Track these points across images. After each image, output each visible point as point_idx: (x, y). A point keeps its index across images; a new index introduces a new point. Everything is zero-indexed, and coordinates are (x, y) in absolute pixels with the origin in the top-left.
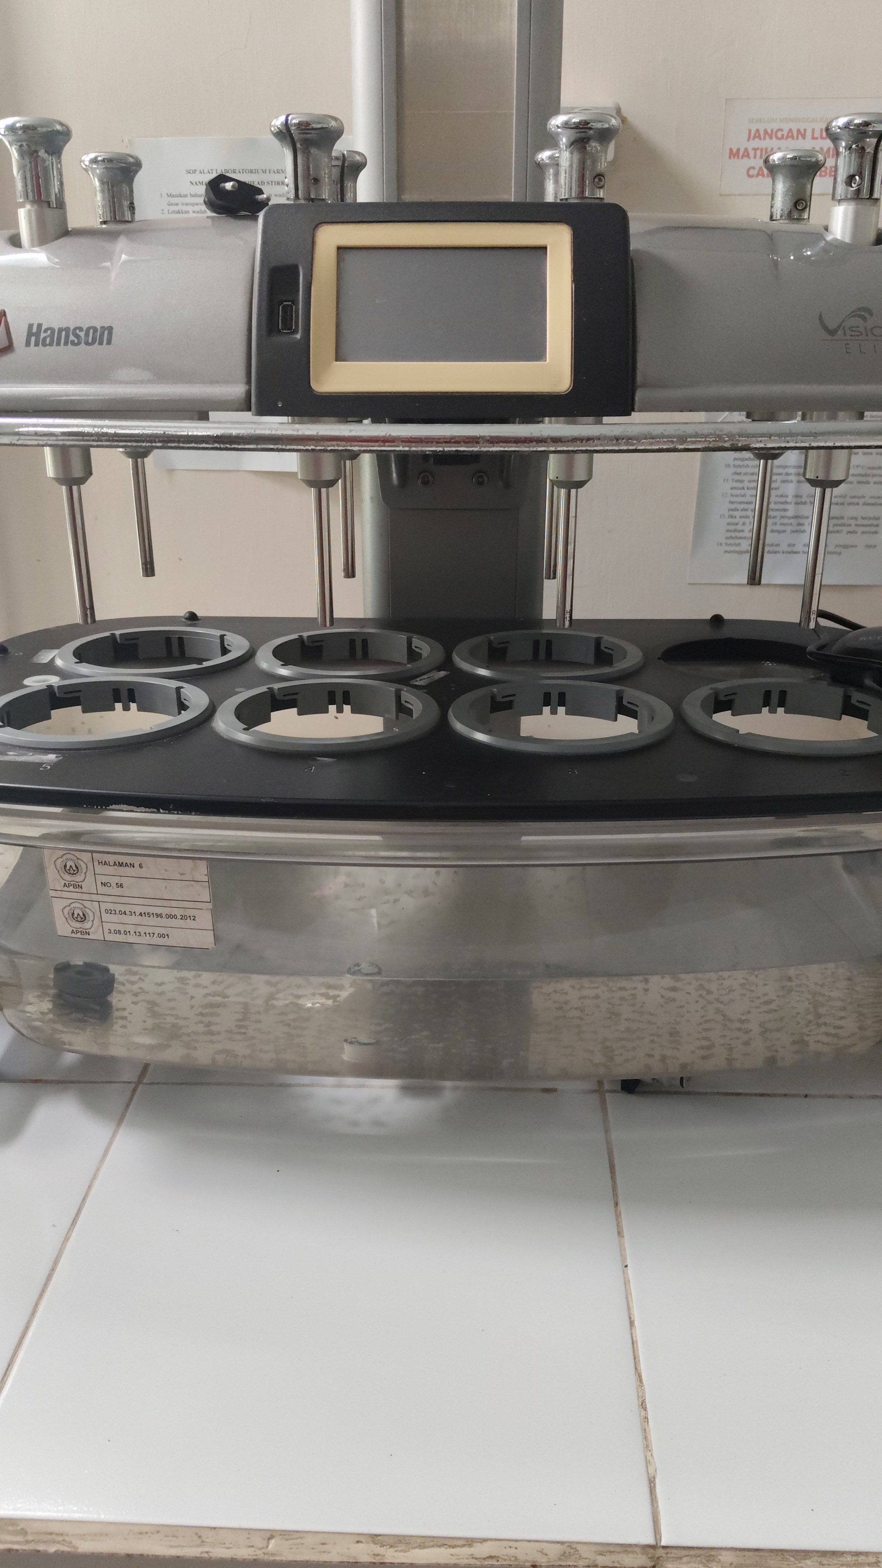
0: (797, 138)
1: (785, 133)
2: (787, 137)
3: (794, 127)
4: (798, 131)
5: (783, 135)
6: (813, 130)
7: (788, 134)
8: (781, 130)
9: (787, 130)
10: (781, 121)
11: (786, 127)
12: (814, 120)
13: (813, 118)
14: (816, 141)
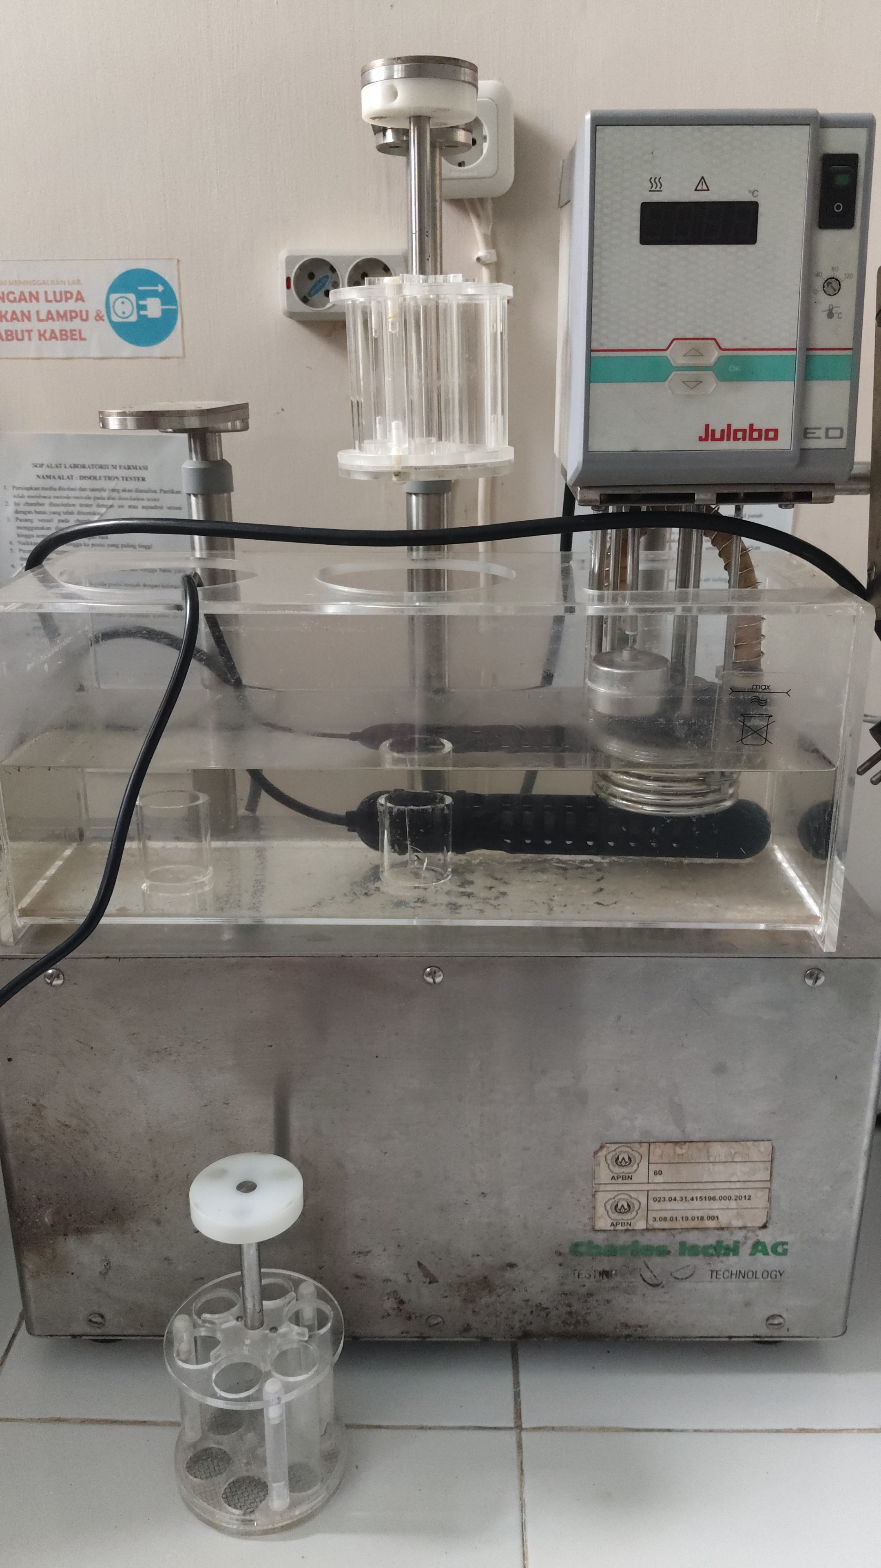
0: (31, 301)
1: (17, 295)
2: (20, 300)
3: (26, 289)
4: (30, 293)
5: (15, 298)
6: (46, 293)
7: (20, 296)
8: (13, 293)
9: (19, 294)
10: (11, 283)
11: (17, 290)
12: (44, 283)
13: (44, 281)
14: (50, 303)
